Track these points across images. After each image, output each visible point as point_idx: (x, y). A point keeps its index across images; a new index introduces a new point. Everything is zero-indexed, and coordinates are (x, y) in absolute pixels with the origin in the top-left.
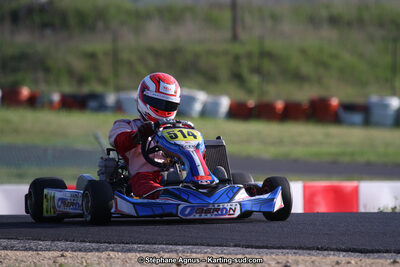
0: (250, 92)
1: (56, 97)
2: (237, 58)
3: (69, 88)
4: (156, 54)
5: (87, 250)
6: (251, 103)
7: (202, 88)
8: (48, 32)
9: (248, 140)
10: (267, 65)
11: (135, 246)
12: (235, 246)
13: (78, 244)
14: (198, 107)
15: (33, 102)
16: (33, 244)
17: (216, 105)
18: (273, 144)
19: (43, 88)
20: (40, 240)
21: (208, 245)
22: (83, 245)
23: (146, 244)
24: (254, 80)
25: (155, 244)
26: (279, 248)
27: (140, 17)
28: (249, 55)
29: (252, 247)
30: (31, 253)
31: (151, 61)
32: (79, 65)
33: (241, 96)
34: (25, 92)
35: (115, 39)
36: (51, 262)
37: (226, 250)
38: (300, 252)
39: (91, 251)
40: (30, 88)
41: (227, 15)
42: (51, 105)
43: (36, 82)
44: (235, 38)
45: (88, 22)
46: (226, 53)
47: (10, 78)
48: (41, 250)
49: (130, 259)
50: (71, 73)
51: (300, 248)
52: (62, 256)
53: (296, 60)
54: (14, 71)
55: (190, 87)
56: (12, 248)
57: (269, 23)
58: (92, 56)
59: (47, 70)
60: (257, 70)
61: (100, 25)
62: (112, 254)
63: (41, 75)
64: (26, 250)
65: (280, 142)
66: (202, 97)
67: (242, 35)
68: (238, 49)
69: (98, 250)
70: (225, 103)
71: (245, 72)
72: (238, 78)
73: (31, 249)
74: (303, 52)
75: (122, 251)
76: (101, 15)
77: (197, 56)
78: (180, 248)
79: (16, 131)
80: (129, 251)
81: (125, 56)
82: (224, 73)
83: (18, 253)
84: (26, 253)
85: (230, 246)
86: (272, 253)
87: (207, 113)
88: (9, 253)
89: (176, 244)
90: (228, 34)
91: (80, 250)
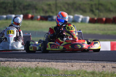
0: (95, 15)
1: (39, 17)
2: (92, 5)
3: (43, 14)
4: (68, 4)
5: (45, 62)
6: (96, 18)
7: (81, 14)
9: (95, 29)
10: (100, 7)
11: (60, 60)
12: (89, 60)
13: (43, 60)
14: (80, 19)
15: (32, 18)
16: (30, 60)
17: (86, 19)
18: (102, 30)
19: (35, 14)
20: (32, 59)
21: (81, 60)
22: (45, 60)
23: (63, 60)
24: (97, 12)
25: (66, 60)
26: (102, 61)
28: (95, 4)
30: (29, 62)
31: (67, 6)
32: (46, 8)
33: (93, 16)
34: (30, 15)
36: (35, 65)
37: (86, 62)
39: (47, 62)
42: (37, 19)
43: (33, 13)
46: (88, 4)
47: (26, 12)
48: (32, 62)
49: (58, 64)
50: (43, 10)
51: (108, 61)
52: (38, 63)
53: (109, 6)
54: (27, 9)
55: (78, 14)
56: (24, 61)
58: (49, 5)
59: (36, 9)
60: (98, 9)
62: (53, 63)
63: (34, 11)
64: (28, 62)
65: (104, 30)
66: (81, 17)
68: (92, 3)
69: (49, 62)
70: (88, 18)
71: (94, 10)
72: (92, 11)
74: (111, 3)
75: (56, 62)
77: (80, 5)
78: (73, 61)
79: (27, 27)
80: (58, 62)
81: (59, 5)
82: (88, 10)
83: (25, 63)
85: (88, 60)
86: (100, 63)
87: (83, 21)
89: (72, 60)
91: (44, 62)
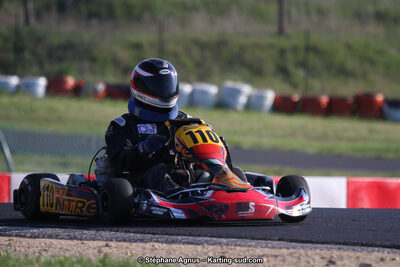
0: (295, 86)
1: (101, 87)
2: (282, 52)
3: (113, 78)
4: (202, 46)
5: (131, 241)
6: (296, 97)
7: (247, 81)
8: (94, 22)
9: (293, 134)
10: (312, 59)
11: (180, 238)
12: (280, 240)
13: (123, 234)
14: (243, 100)
15: (77, 91)
16: (78, 233)
17: (261, 98)
18: (318, 139)
19: (88, 78)
20: (84, 228)
21: (253, 238)
22: (128, 235)
23: (190, 235)
24: (299, 74)
25: (199, 236)
26: (323, 243)
27: (187, 9)
28: (295, 49)
29: (296, 241)
30: (75, 242)
31: (196, 53)
32: (125, 56)
33: (286, 90)
34: (71, 81)
35: (161, 30)
36: (96, 251)
37: (270, 243)
38: (344, 247)
39: (135, 241)
40: (75, 77)
41: (273, 9)
42: (95, 94)
43: (81, 72)
44: (281, 31)
45: (134, 12)
46: (272, 46)
47: (56, 68)
48: (86, 239)
49: (174, 251)
50: (116, 63)
51: (345, 244)
52: (107, 245)
54: (60, 59)
55: (235, 80)
56: (57, 237)
57: (315, 18)
58: (138, 46)
59: (93, 60)
60: (303, 65)
61: (147, 16)
62: (156, 245)
63: (86, 65)
64: (71, 239)
65: (324, 137)
66: (246, 90)
67: (288, 29)
68: (284, 43)
69: (142, 241)
70: (270, 96)
71: (290, 67)
72: (283, 72)
73: (75, 238)
74: (349, 47)
75: (167, 242)
76: (148, 6)
77: (243, 48)
78: (224, 240)
79: (60, 120)
80: (173, 242)
81: (170, 47)
82: (269, 67)
83: (63, 241)
84: (70, 242)
85: (274, 240)
86: (316, 248)
87: (252, 106)
88: (54, 241)
89: (221, 237)
90: (274, 28)
91: (125, 241)
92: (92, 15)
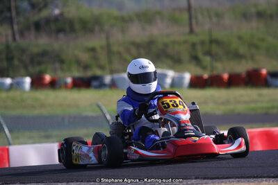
0: (204, 68)
1: (69, 80)
2: (194, 45)
3: (77, 74)
4: (138, 46)
6: (206, 76)
7: (171, 68)
8: (61, 35)
9: (205, 102)
10: (215, 48)
12: (196, 178)
14: (169, 81)
15: (53, 84)
17: (182, 79)
18: (223, 104)
19: (60, 74)
24: (207, 59)
26: (226, 178)
27: (125, 21)
28: (203, 43)
29: (208, 178)
31: (134, 51)
32: (85, 57)
33: (198, 71)
34: (48, 78)
35: (108, 37)
38: (242, 180)
40: (50, 75)
41: (185, 16)
42: (66, 86)
43: (55, 70)
44: (192, 31)
45: (88, 26)
46: (186, 42)
47: (37, 69)
50: (78, 62)
51: (242, 177)
53: (235, 44)
54: (39, 63)
55: (162, 68)
57: (215, 20)
58: (93, 50)
59: (62, 62)
60: (209, 53)
61: (97, 28)
63: (57, 65)
65: (228, 102)
66: (171, 74)
67: (197, 29)
68: (194, 39)
70: (187, 77)
71: (200, 55)
72: (195, 59)
74: (240, 38)
76: (97, 21)
77: (166, 45)
79: (43, 106)
81: (115, 49)
82: (185, 56)
85: (192, 179)
86: (222, 182)
87: (175, 84)
90: (187, 29)
92: (59, 31)
